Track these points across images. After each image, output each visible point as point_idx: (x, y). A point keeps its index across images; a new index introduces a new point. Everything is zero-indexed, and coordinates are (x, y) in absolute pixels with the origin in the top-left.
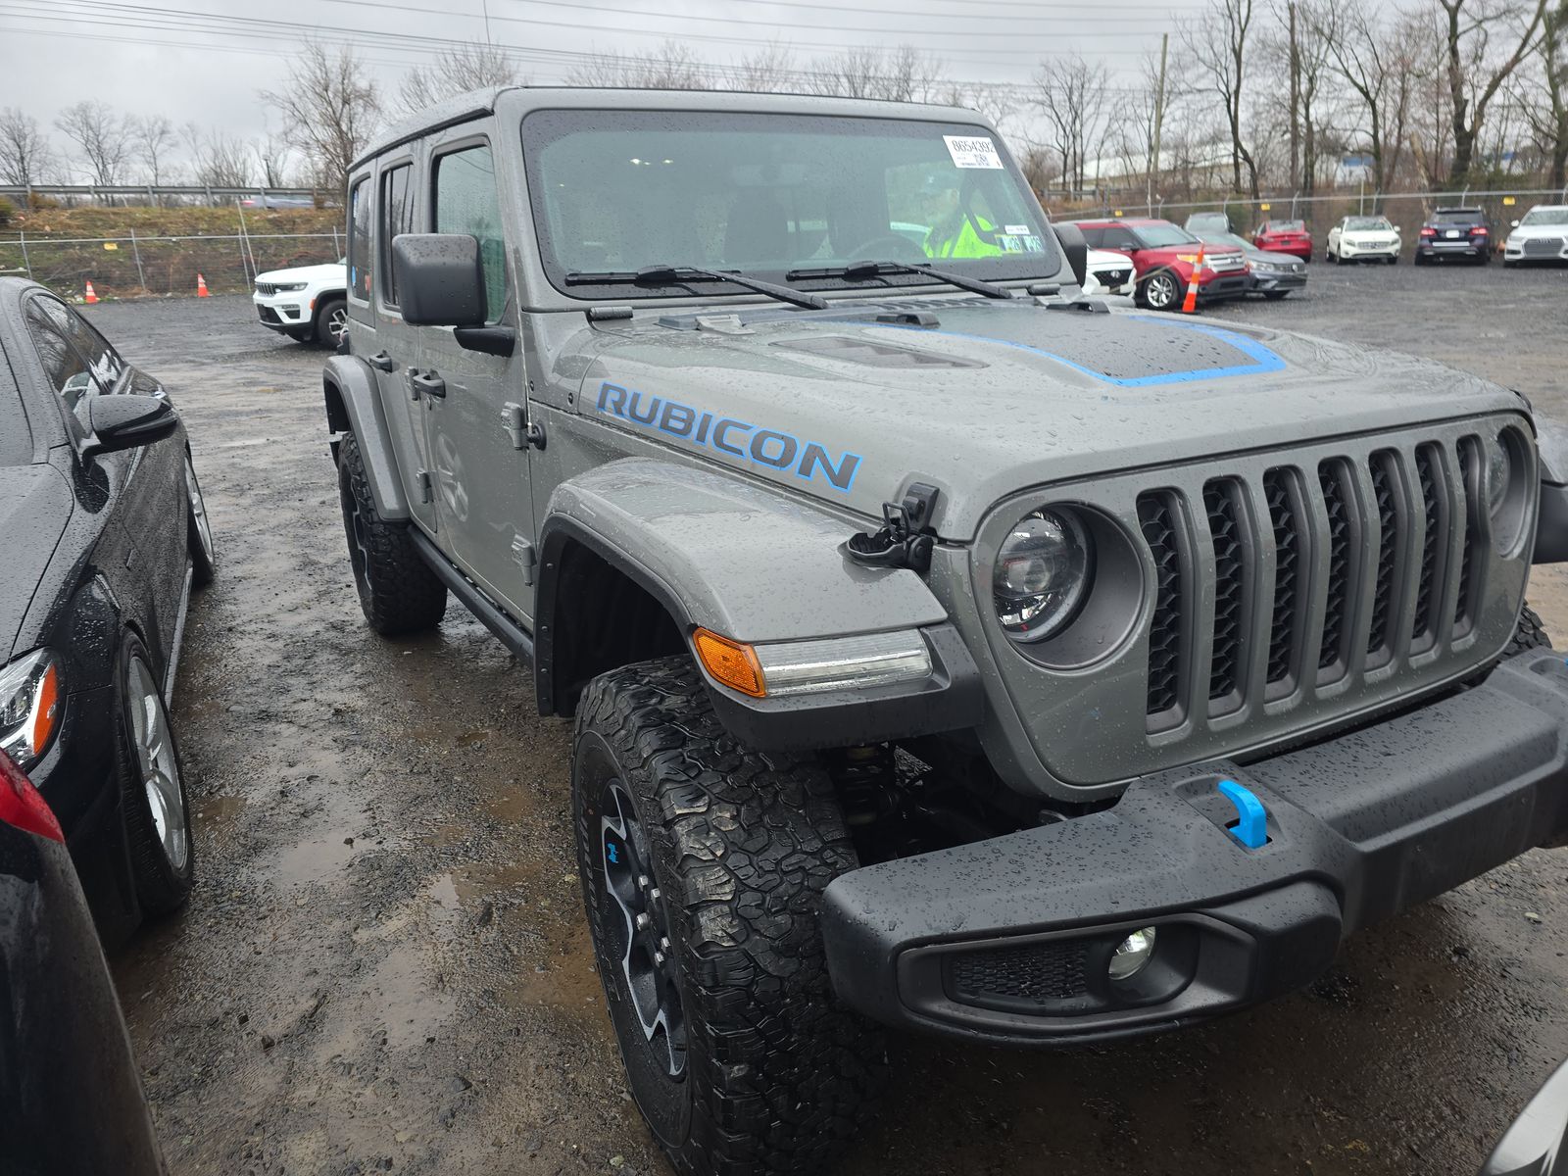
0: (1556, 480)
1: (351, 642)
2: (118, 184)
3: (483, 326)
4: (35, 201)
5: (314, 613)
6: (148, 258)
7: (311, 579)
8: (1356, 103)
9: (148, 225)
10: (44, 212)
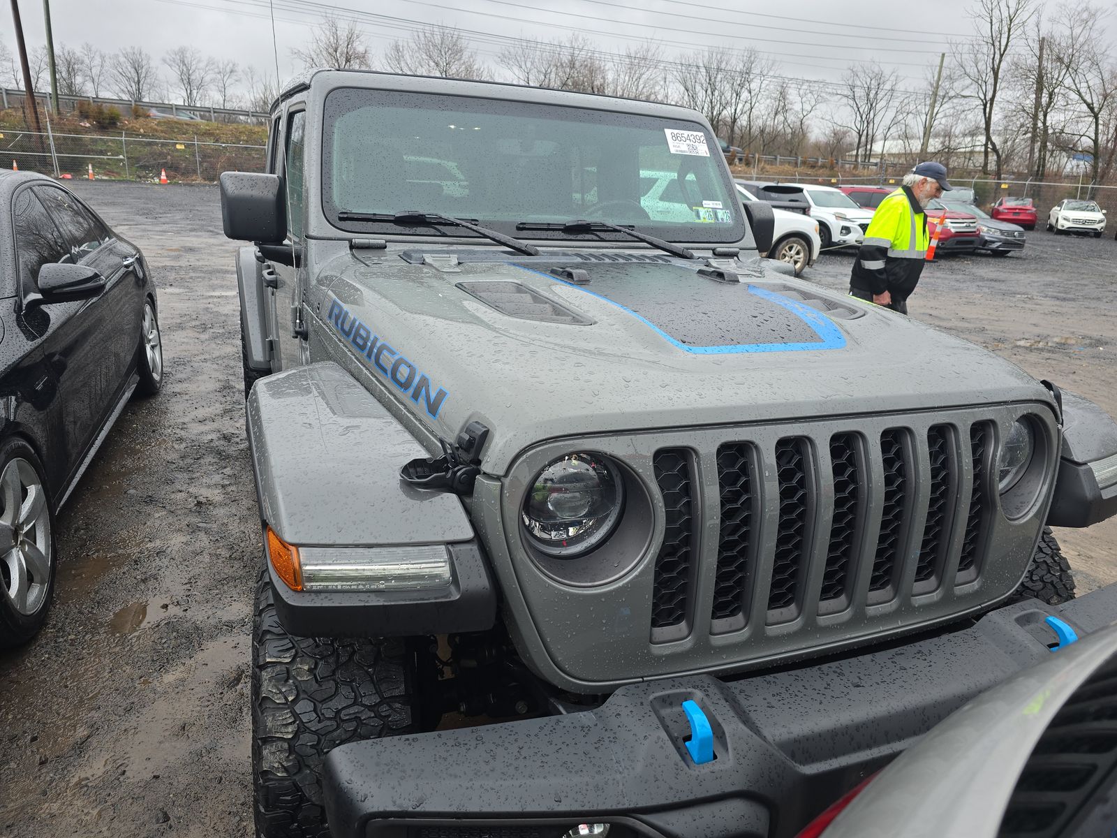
0: (1076, 460)
1: (232, 450)
2: (198, 105)
3: (282, 245)
4: (138, 110)
5: (215, 425)
6: (205, 156)
7: (224, 400)
8: (1083, 115)
9: (207, 134)
10: (141, 119)
